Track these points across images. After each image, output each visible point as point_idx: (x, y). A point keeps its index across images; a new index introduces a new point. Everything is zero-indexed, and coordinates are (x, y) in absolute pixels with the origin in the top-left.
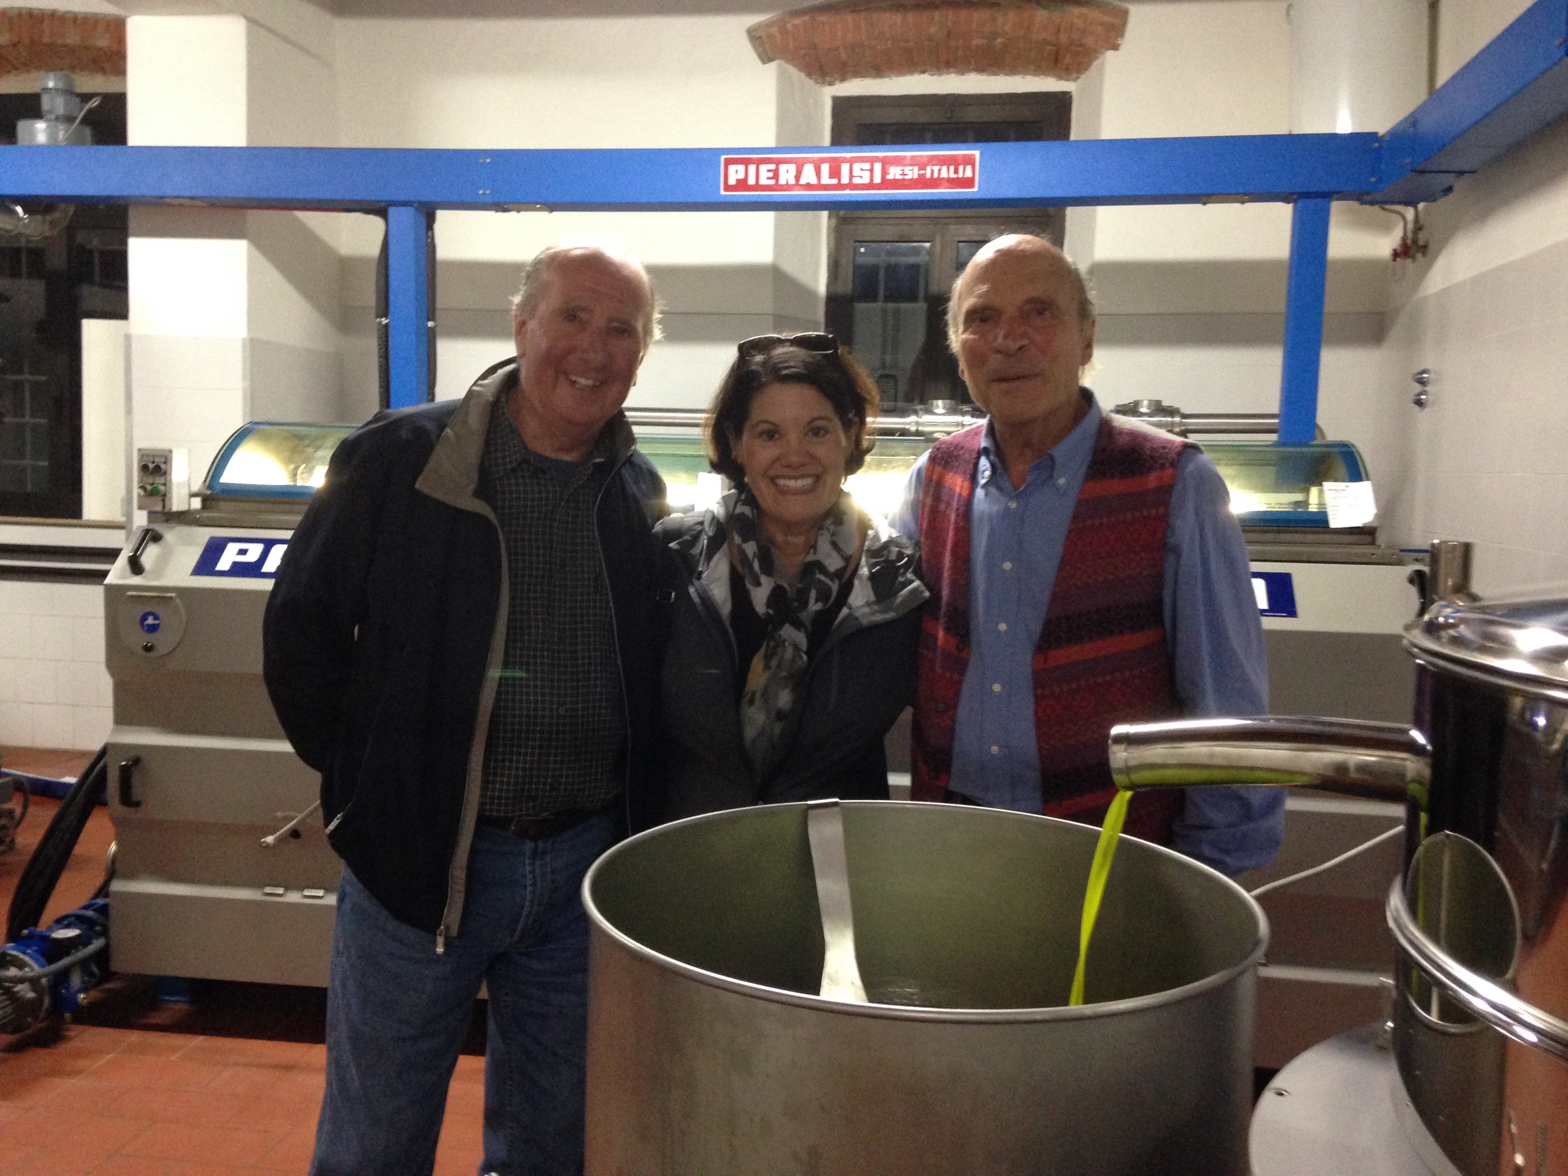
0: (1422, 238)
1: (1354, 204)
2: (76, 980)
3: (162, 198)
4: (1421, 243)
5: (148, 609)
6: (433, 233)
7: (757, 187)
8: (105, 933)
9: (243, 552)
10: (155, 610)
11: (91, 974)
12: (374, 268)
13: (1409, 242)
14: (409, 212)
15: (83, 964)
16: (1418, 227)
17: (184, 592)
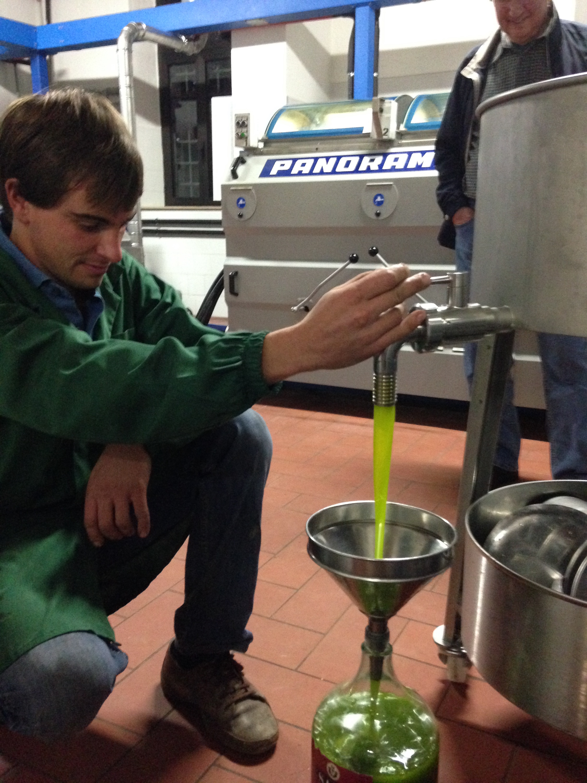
6: (378, 22)
9: (283, 165)
10: (243, 195)
14: (367, 8)
17: (256, 186)
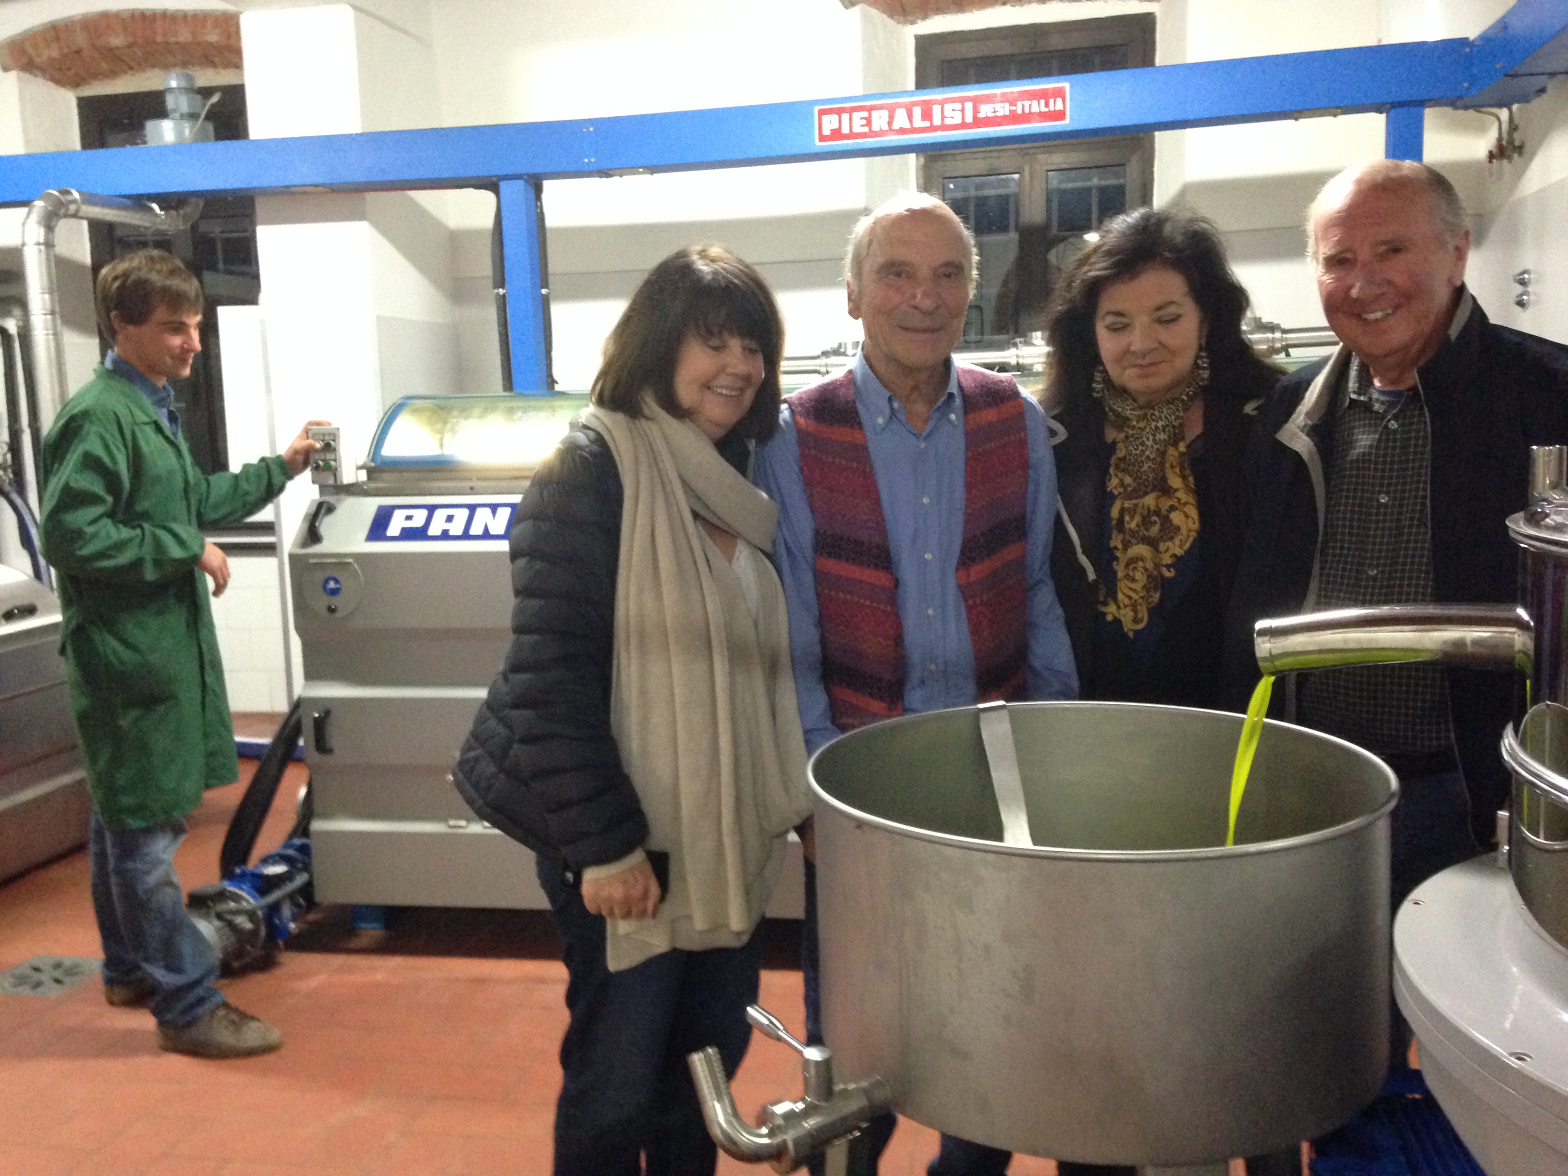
0: (1518, 137)
1: (1448, 110)
2: (287, 911)
3: (287, 187)
4: (1517, 143)
5: (329, 573)
6: (541, 203)
7: (852, 135)
8: (307, 868)
9: (409, 518)
10: (336, 575)
11: (298, 906)
12: (488, 241)
13: (1504, 143)
14: (520, 183)
15: (291, 896)
16: (1513, 127)
17: (360, 557)
